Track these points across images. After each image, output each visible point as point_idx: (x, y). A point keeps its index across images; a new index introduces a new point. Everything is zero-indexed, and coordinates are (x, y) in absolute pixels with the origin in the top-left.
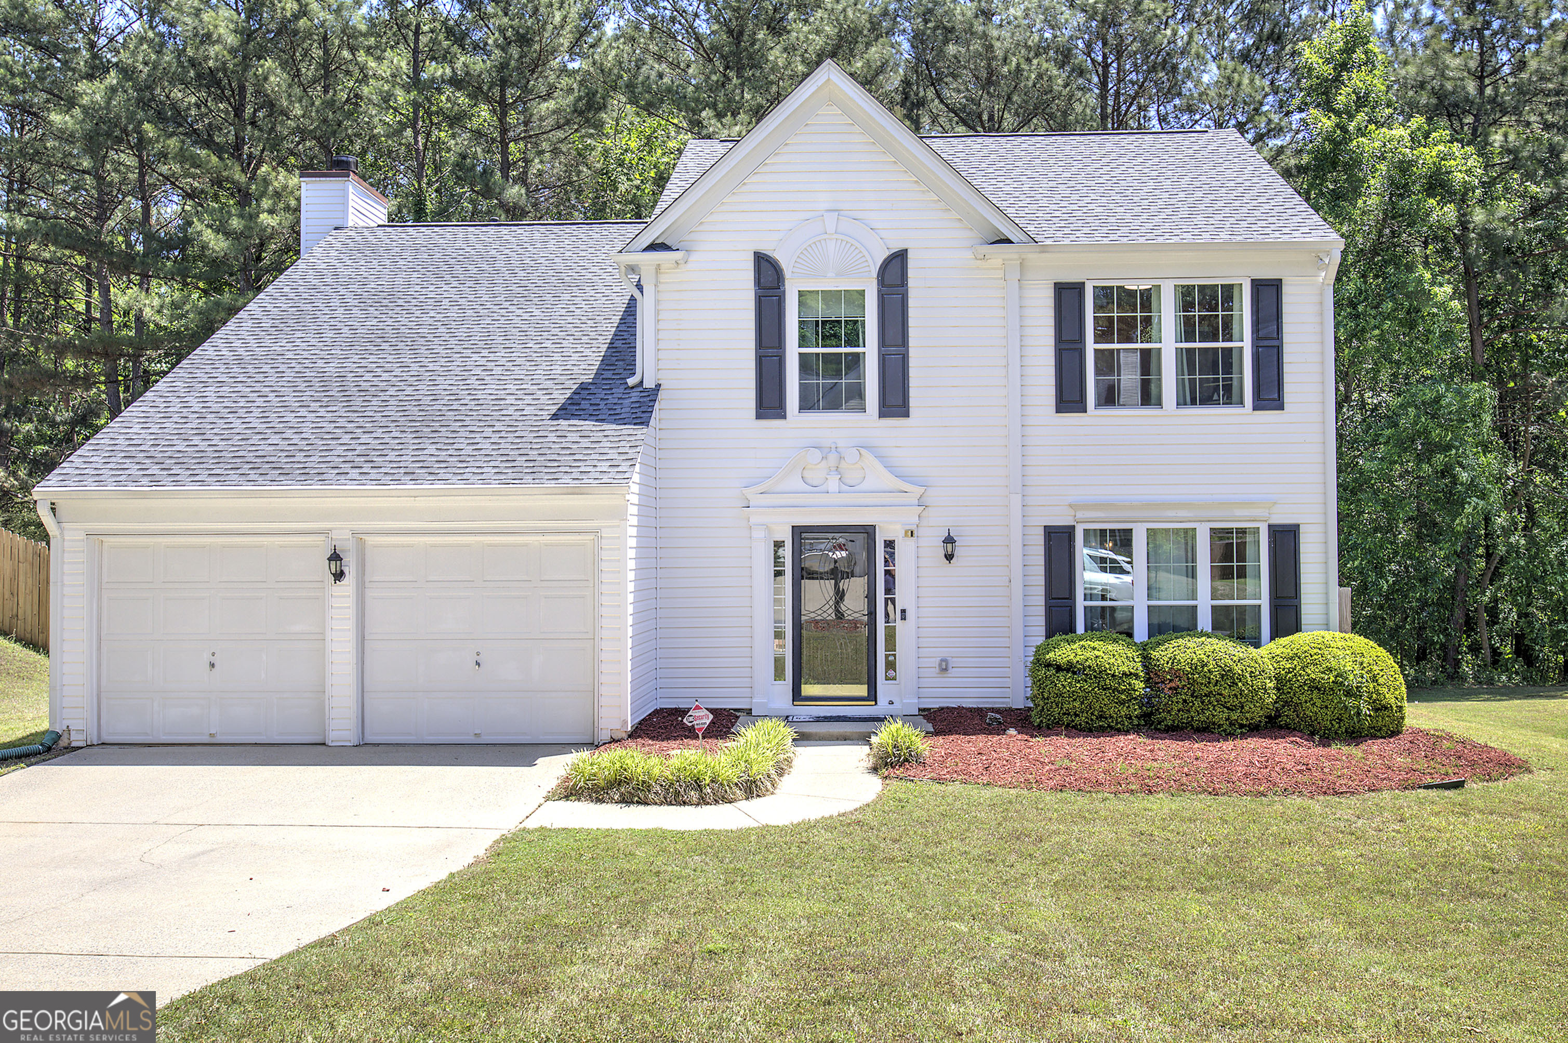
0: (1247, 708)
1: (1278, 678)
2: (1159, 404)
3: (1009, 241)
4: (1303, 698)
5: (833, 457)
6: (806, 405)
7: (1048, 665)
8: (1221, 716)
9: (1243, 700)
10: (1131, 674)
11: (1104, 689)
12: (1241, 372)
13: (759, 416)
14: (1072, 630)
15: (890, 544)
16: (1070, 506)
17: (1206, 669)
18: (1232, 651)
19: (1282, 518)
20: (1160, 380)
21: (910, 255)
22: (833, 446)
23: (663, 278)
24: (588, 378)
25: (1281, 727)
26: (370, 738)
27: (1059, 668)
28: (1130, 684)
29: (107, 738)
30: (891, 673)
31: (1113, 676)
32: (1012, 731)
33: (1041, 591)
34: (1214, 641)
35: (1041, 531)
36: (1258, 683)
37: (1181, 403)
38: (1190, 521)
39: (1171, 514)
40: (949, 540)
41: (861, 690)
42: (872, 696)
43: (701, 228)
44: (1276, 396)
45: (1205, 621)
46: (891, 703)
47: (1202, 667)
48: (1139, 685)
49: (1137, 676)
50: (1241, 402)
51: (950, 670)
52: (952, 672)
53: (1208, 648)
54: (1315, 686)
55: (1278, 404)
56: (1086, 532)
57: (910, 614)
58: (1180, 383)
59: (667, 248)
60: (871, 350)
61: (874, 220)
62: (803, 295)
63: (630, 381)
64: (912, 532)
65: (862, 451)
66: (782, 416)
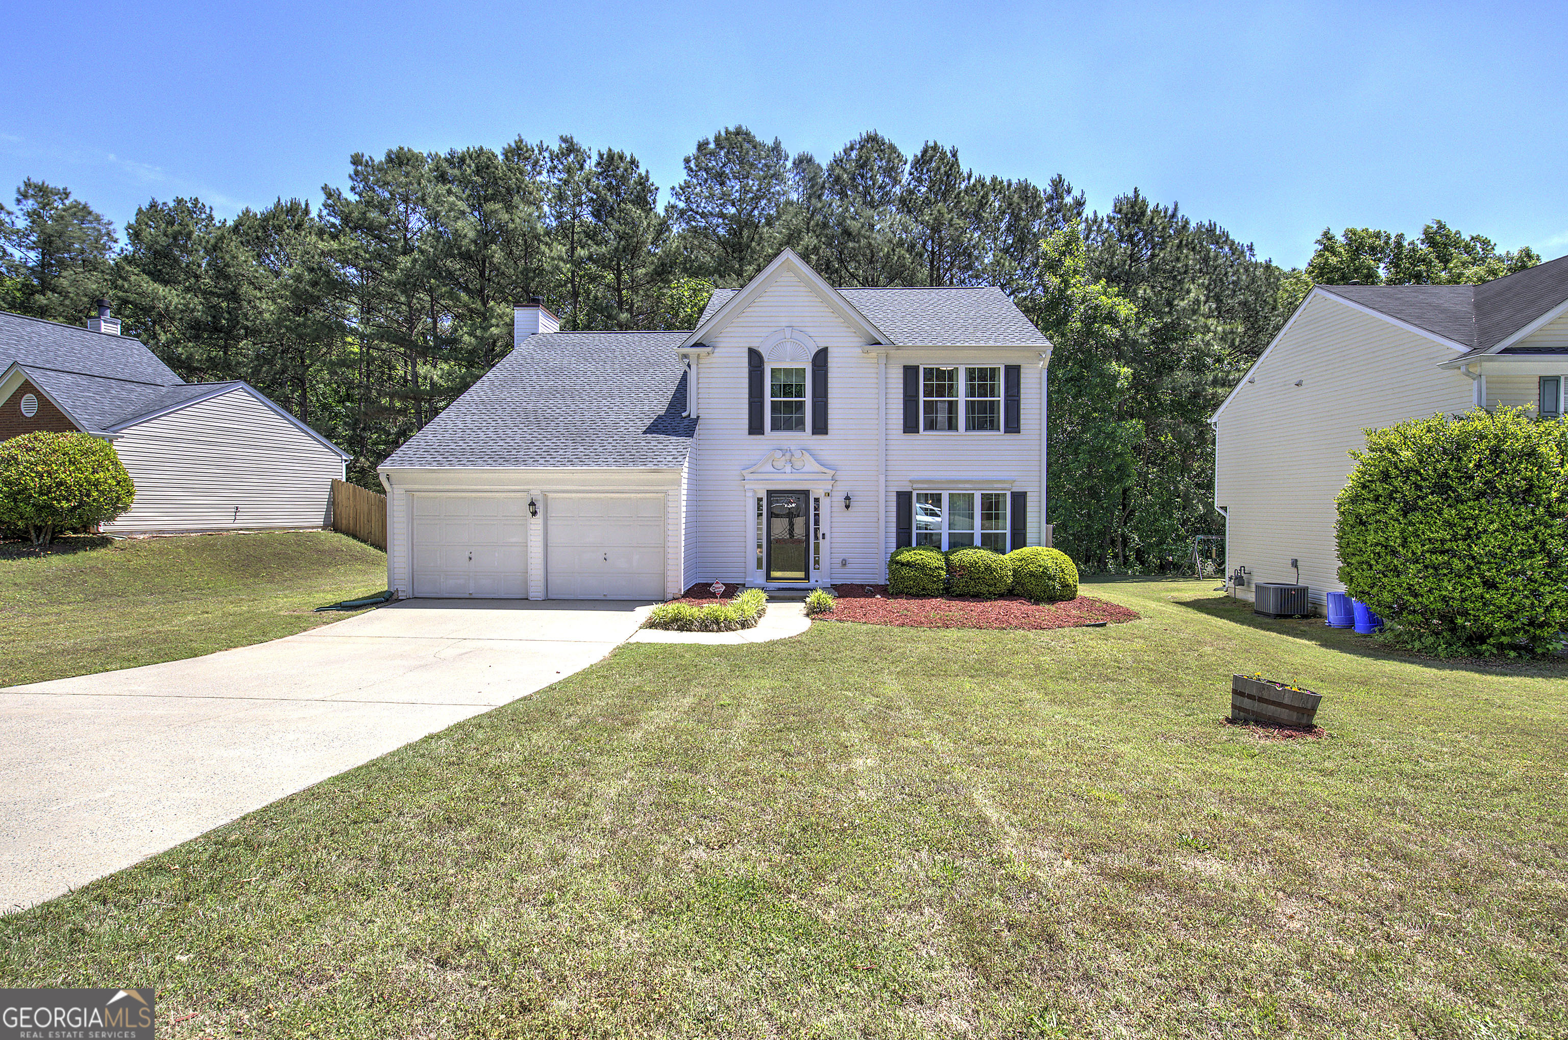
0: (998, 585)
1: (1014, 570)
2: (957, 429)
3: (880, 344)
4: (1026, 580)
5: (788, 455)
6: (774, 428)
7: (897, 563)
8: (984, 589)
9: (996, 581)
10: (939, 567)
11: (925, 575)
12: (999, 413)
13: (750, 433)
14: (910, 545)
15: (817, 500)
16: (910, 481)
17: (977, 565)
18: (991, 556)
19: (1018, 488)
20: (957, 417)
21: (829, 350)
22: (788, 449)
23: (701, 361)
24: (662, 413)
25: (1015, 595)
26: (550, 596)
27: (903, 564)
28: (938, 573)
29: (417, 595)
30: (817, 566)
31: (930, 568)
32: (878, 596)
33: (894, 525)
34: (982, 551)
35: (895, 494)
36: (1004, 573)
37: (968, 429)
38: (971, 490)
39: (961, 486)
40: (848, 498)
41: (801, 574)
42: (807, 577)
43: (723, 335)
44: (1016, 426)
45: (977, 541)
46: (817, 581)
47: (975, 564)
48: (943, 573)
49: (942, 569)
50: (999, 429)
52: (848, 566)
53: (979, 555)
54: (1032, 574)
56: (918, 495)
57: (827, 536)
58: (967, 419)
59: (704, 346)
60: (808, 399)
61: (810, 331)
62: (773, 371)
63: (684, 415)
64: (828, 494)
65: (803, 451)
66: (763, 434)
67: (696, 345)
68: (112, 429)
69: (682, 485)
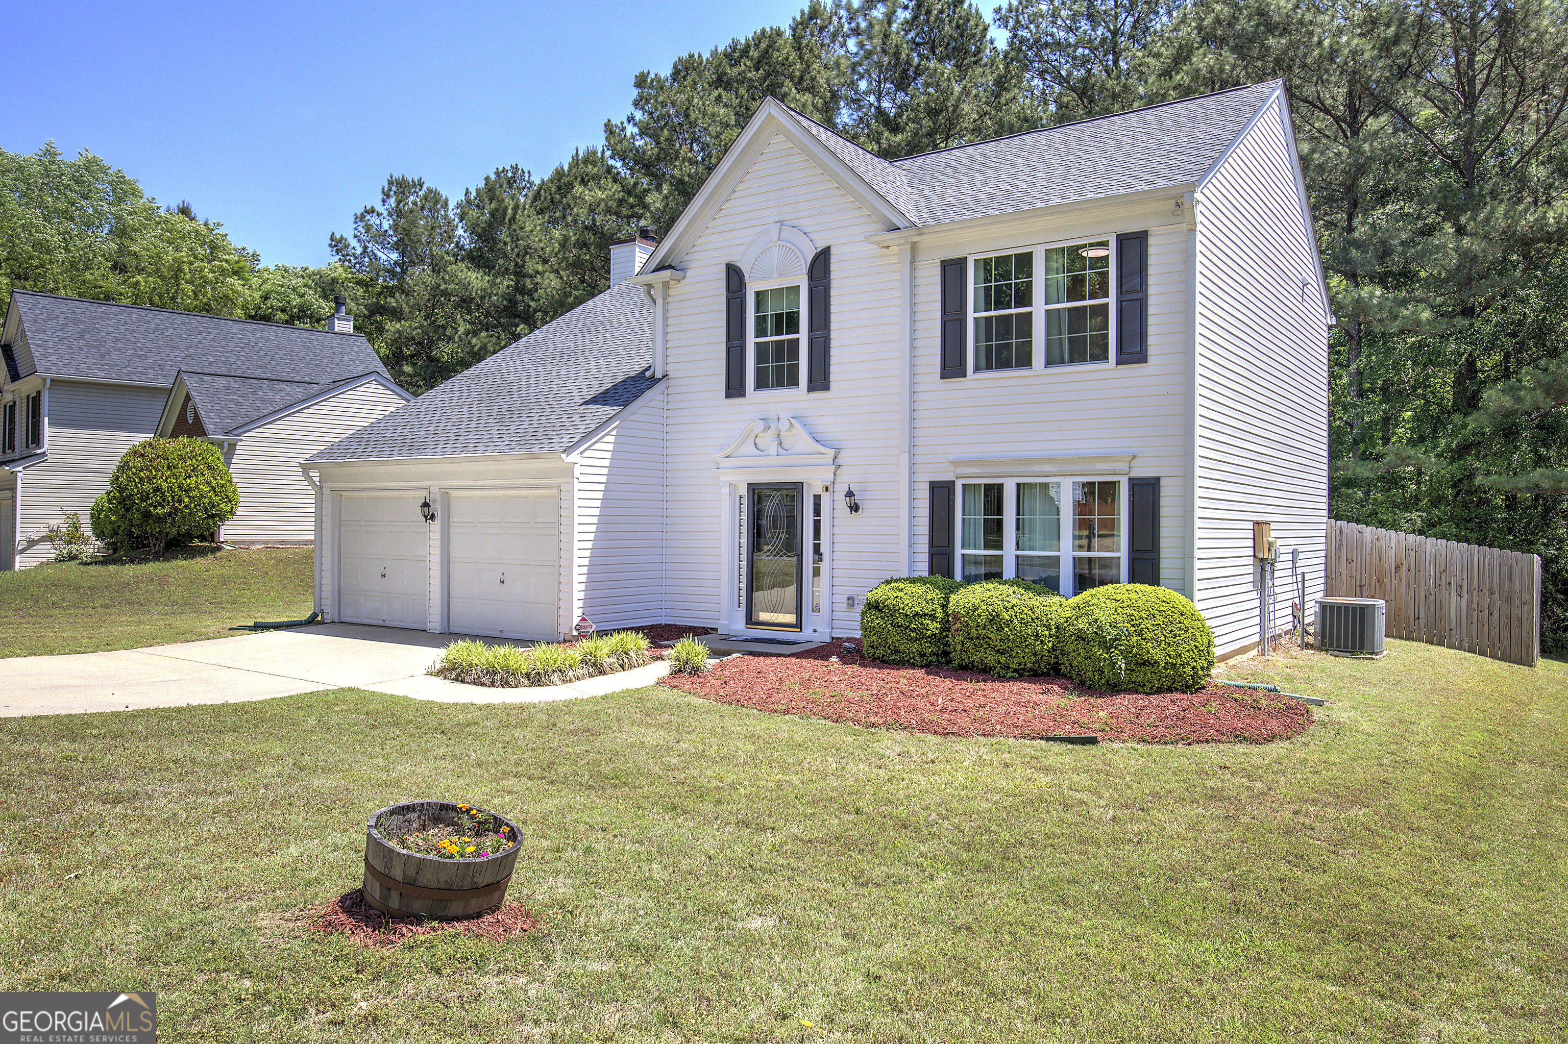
2: (1029, 365)
3: (897, 229)
4: (1073, 647)
5: (774, 427)
6: (761, 384)
8: (990, 659)
9: (1010, 644)
10: (925, 615)
12: (1107, 328)
13: (727, 395)
14: (950, 575)
15: (816, 498)
16: (952, 463)
17: (976, 613)
19: (1142, 471)
20: (1031, 342)
21: (833, 251)
22: (776, 417)
23: (671, 292)
26: (452, 629)
28: (922, 624)
29: (344, 619)
30: (816, 606)
31: (907, 615)
32: (834, 659)
33: (926, 539)
35: (927, 486)
37: (1050, 362)
38: (1055, 476)
39: (1037, 468)
40: (850, 494)
41: (791, 619)
42: (799, 625)
43: (693, 250)
44: (1140, 349)
46: (815, 631)
47: (975, 611)
48: (932, 625)
49: (933, 617)
50: (1106, 359)
51: (856, 606)
52: (857, 608)
54: (1081, 637)
55: (1141, 357)
56: (964, 486)
57: (824, 558)
58: (1048, 343)
59: (670, 267)
60: (803, 335)
61: (807, 225)
62: (760, 296)
63: (648, 374)
64: (827, 488)
65: (793, 421)
66: (743, 395)
67: (660, 268)
68: (235, 432)
69: (576, 476)
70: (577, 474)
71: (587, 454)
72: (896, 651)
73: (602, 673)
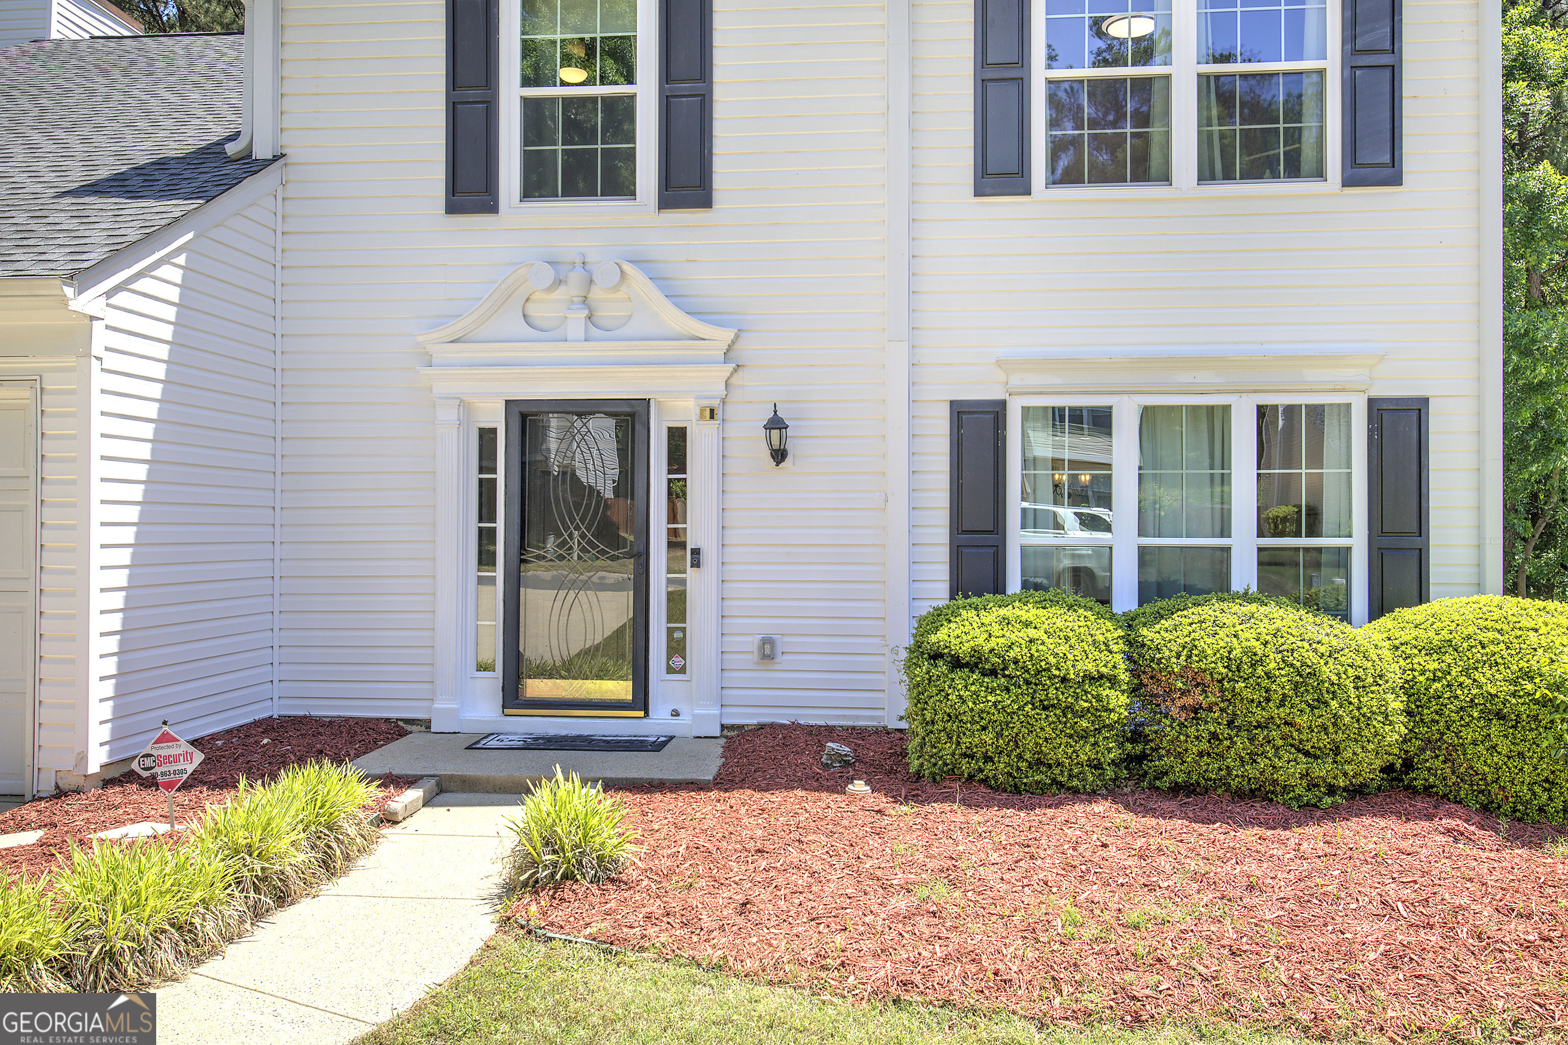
0: (1348, 754)
1: (1408, 689)
2: (1165, 178)
4: (1468, 735)
5: (575, 278)
6: (536, 188)
7: (936, 656)
8: (1291, 768)
9: (1340, 736)
10: (1102, 676)
11: (1045, 708)
12: (1321, 116)
13: (452, 208)
14: (998, 587)
15: (676, 435)
16: (999, 363)
17: (1260, 671)
18: (1312, 632)
19: (1394, 386)
20: (1167, 135)
22: (578, 260)
25: (1411, 790)
27: (956, 663)
28: (1098, 698)
30: (677, 661)
31: (1064, 680)
32: (859, 786)
33: (943, 519)
34: (1272, 609)
35: (945, 411)
36: (1370, 702)
37: (1206, 175)
38: (1219, 392)
39: (1184, 378)
40: (776, 424)
41: (622, 690)
42: (641, 701)
44: (1387, 158)
45: (1245, 573)
46: (675, 713)
47: (1253, 666)
48: (1118, 700)
49: (1113, 681)
50: (1319, 173)
51: (779, 658)
52: (781, 661)
53: (1264, 628)
55: (1390, 174)
56: (1026, 410)
57: (705, 557)
58: (1205, 141)
60: (645, 89)
63: (231, 149)
64: (712, 411)
65: (627, 267)
66: (492, 208)
69: (94, 352)
70: (97, 349)
71: (121, 299)
72: (1039, 763)
73: (283, 899)
